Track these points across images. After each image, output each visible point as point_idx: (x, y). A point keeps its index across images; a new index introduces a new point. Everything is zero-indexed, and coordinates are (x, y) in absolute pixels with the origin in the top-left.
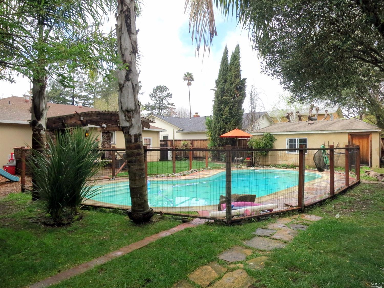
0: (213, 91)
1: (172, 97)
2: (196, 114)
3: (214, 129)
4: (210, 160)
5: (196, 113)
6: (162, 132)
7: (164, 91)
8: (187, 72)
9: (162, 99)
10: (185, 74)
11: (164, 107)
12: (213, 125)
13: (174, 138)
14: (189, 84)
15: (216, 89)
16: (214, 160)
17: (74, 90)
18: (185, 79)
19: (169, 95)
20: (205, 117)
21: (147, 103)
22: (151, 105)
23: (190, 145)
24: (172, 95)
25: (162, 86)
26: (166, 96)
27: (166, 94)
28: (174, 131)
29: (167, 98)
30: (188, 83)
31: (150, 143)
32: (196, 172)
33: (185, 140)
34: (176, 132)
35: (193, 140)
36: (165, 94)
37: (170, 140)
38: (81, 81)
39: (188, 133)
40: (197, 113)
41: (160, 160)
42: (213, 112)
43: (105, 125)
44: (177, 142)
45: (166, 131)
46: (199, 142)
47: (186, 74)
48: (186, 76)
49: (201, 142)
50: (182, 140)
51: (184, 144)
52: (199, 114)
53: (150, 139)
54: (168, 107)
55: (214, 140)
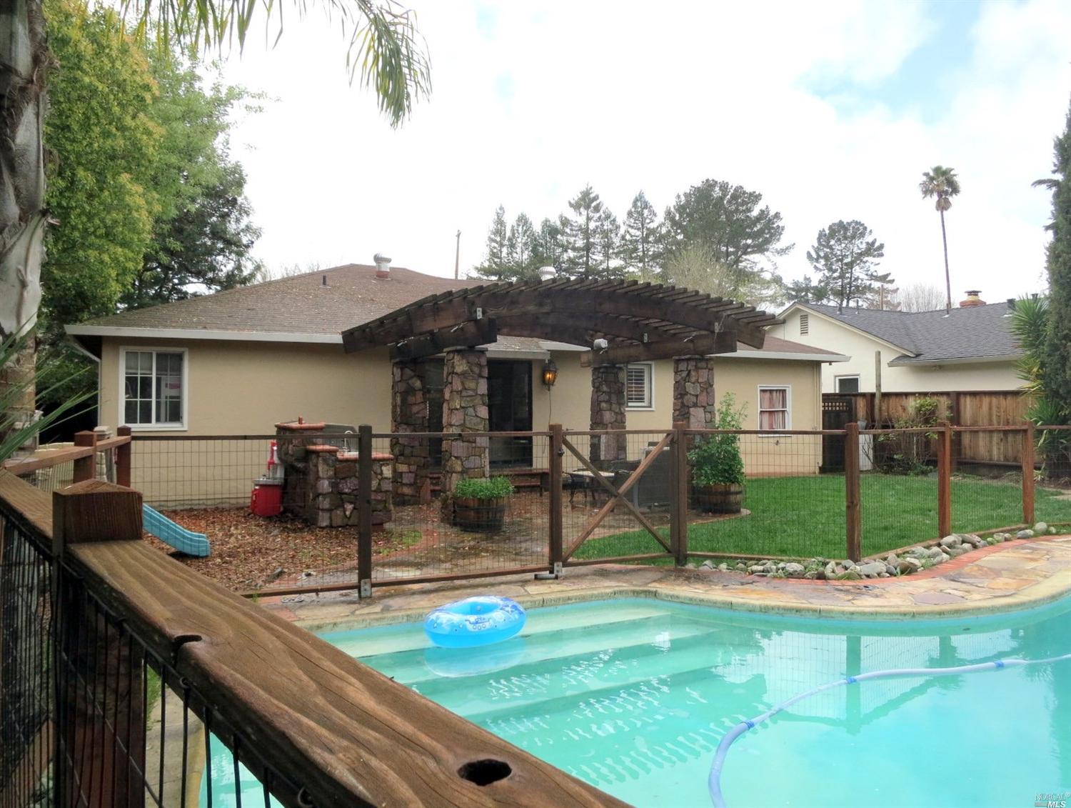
0: (1044, 186)
1: (882, 255)
2: (972, 298)
3: (1055, 348)
4: (1038, 476)
5: (970, 293)
6: (830, 363)
7: (853, 237)
8: (935, 165)
9: (850, 265)
10: (927, 174)
11: (857, 287)
12: (1049, 329)
13: (879, 386)
14: (943, 206)
15: (1059, 177)
16: (1058, 477)
17: (588, 256)
18: (927, 192)
19: (874, 250)
20: (1011, 302)
21: (801, 280)
22: (814, 283)
23: (947, 413)
24: (881, 246)
25: (849, 224)
26: (861, 254)
27: (864, 246)
28: (878, 362)
29: (865, 259)
30: (939, 202)
31: (784, 405)
32: (975, 546)
33: (925, 394)
34: (891, 364)
35: (959, 394)
36: (860, 245)
37: (864, 395)
38: (605, 227)
39: (939, 368)
40: (975, 293)
41: (823, 470)
42: (1046, 275)
43: (602, 342)
44: (893, 401)
45: (847, 359)
46: (986, 400)
47: (932, 174)
48: (932, 179)
49: (994, 400)
50: (913, 394)
51: (919, 410)
52: (982, 297)
53: (784, 391)
54: (869, 288)
55: (1056, 394)
